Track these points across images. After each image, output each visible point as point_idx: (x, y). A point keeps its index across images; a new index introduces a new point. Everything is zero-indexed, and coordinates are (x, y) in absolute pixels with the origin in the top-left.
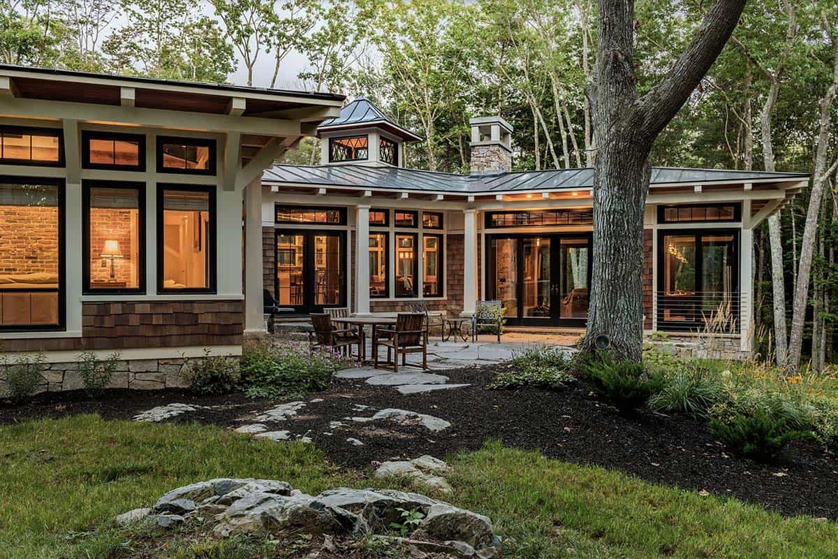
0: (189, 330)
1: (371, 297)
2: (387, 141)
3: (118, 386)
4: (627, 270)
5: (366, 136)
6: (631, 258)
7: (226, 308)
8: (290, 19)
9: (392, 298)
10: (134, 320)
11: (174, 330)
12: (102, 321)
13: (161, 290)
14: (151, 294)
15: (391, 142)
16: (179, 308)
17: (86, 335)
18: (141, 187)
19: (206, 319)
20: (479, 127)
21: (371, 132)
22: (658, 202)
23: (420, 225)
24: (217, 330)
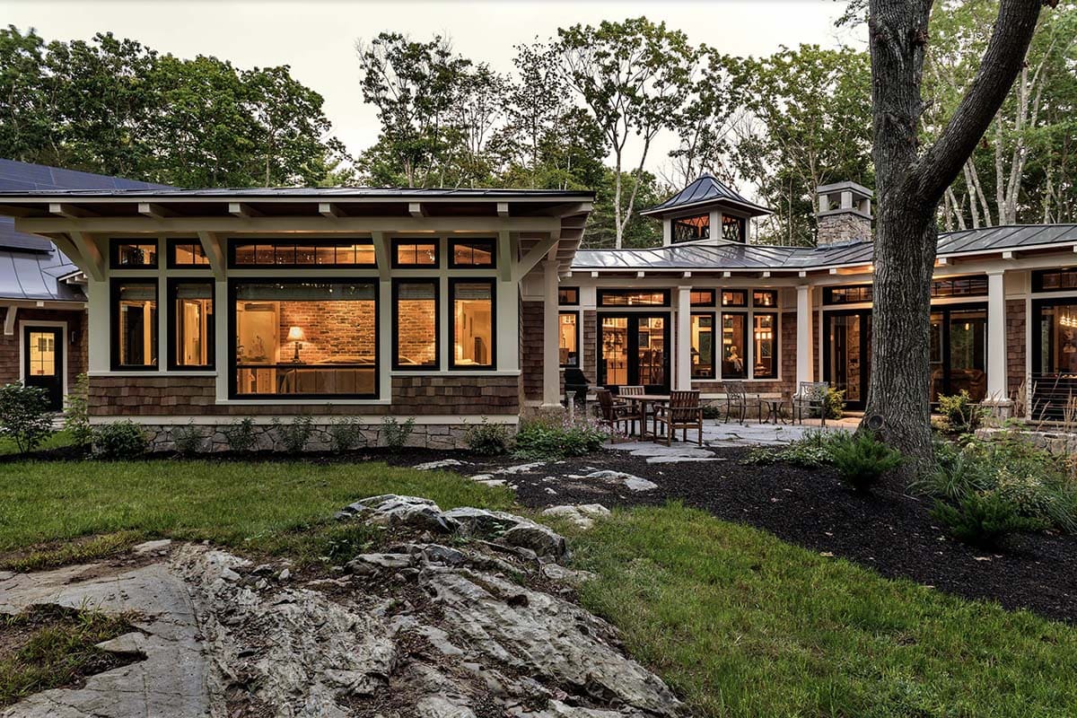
0: (473, 401)
1: (692, 378)
2: (732, 217)
3: (418, 446)
4: (906, 345)
5: (708, 215)
6: (910, 333)
7: (504, 382)
8: (659, 96)
9: (719, 379)
10: (430, 392)
11: (462, 401)
12: (406, 393)
13: (452, 366)
14: (444, 370)
15: (737, 218)
16: (466, 382)
17: (394, 403)
18: (436, 281)
19: (489, 392)
20: (828, 196)
21: (713, 210)
22: (1032, 267)
23: (750, 303)
24: (497, 402)
